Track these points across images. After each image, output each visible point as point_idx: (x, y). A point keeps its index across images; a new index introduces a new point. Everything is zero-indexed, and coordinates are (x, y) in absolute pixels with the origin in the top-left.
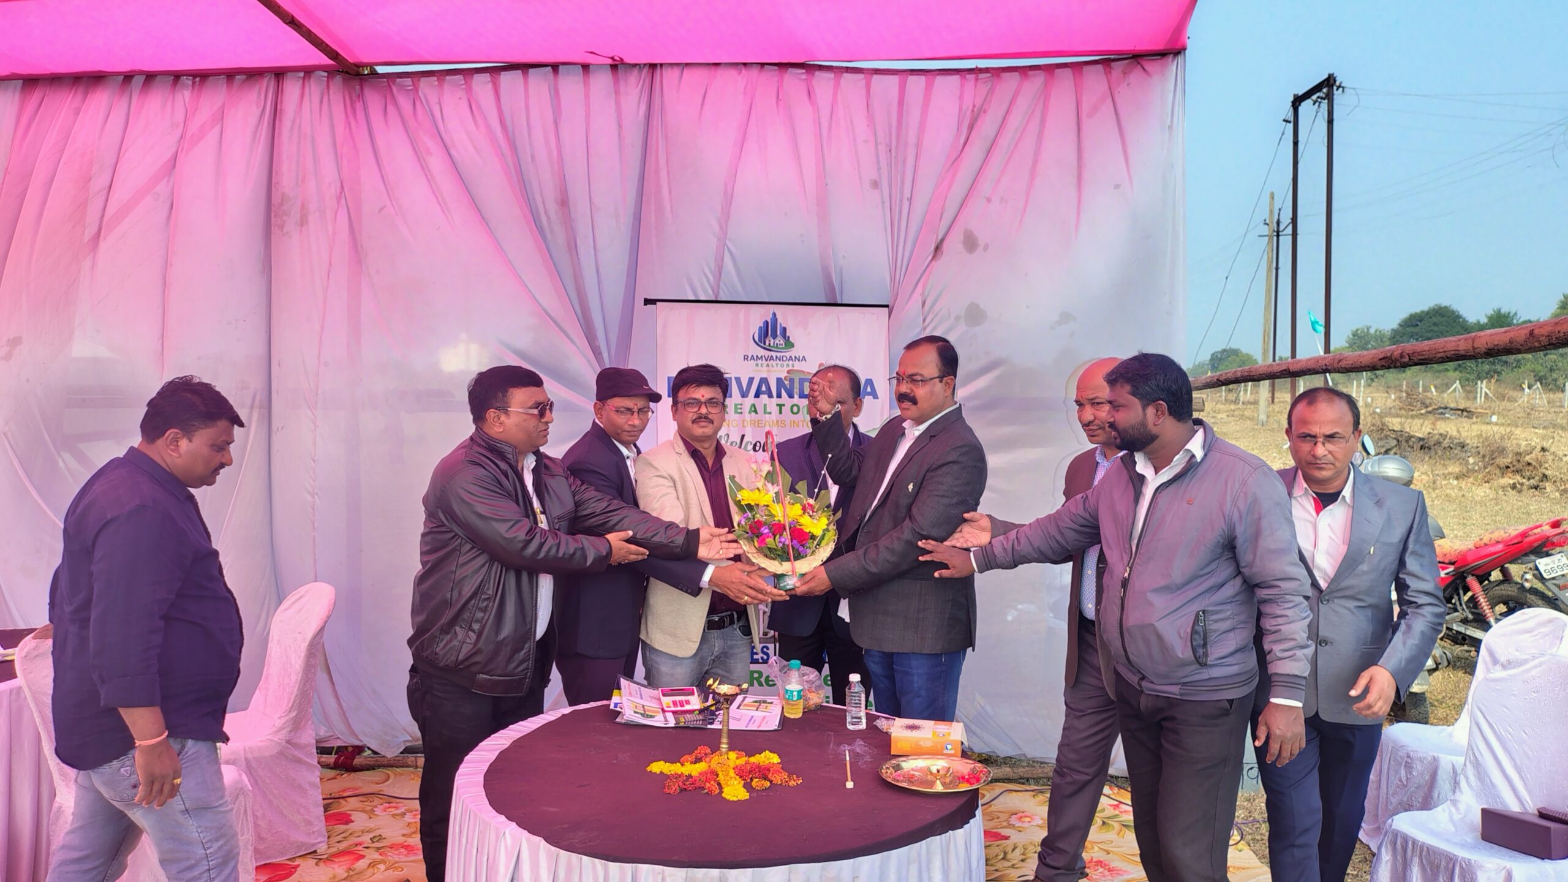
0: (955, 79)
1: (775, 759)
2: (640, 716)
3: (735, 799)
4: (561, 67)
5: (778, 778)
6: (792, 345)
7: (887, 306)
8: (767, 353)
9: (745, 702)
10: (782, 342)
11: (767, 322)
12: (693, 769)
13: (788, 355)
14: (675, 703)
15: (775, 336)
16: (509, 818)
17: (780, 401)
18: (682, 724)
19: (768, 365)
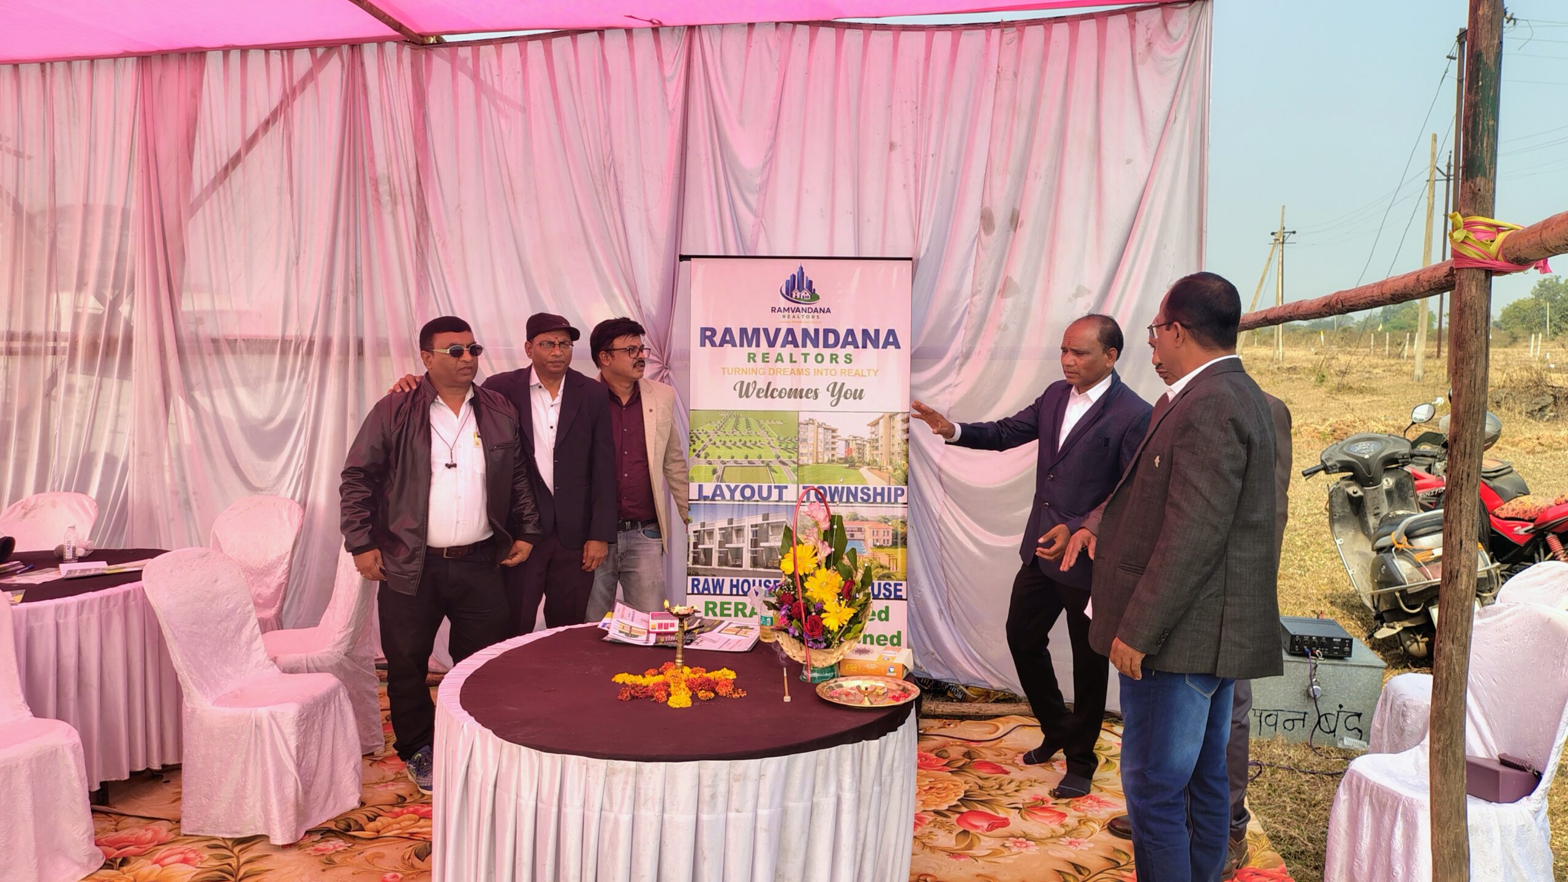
0: (981, 33)
1: (732, 675)
2: (624, 635)
3: (677, 706)
4: (607, 32)
5: (724, 691)
6: (818, 298)
7: (910, 259)
8: (794, 305)
9: (728, 627)
10: (808, 294)
11: (794, 276)
12: (650, 680)
13: (813, 307)
14: (660, 626)
15: (800, 289)
16: (471, 714)
17: (804, 350)
18: (660, 644)
19: (794, 317)
